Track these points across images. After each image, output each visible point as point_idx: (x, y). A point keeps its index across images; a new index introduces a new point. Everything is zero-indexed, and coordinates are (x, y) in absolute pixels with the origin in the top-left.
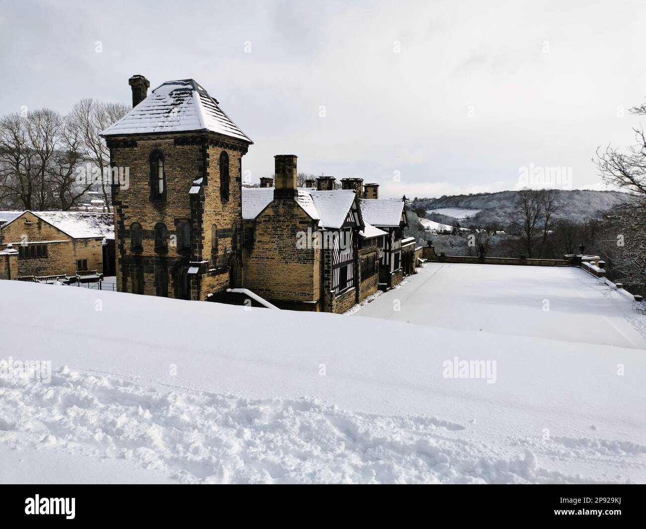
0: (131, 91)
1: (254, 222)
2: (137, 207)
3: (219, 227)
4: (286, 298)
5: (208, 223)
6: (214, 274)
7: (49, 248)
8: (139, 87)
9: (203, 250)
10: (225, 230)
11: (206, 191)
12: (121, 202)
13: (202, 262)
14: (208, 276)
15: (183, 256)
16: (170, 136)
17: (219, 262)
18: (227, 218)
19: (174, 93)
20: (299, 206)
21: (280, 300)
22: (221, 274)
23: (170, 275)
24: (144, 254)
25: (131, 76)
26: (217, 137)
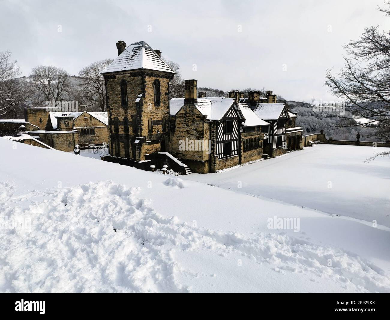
0: (117, 49)
1: (175, 117)
2: (116, 109)
3: (153, 119)
4: (190, 158)
5: (146, 117)
6: (149, 144)
7: (95, 130)
8: (121, 47)
9: (142, 131)
10: (157, 121)
11: (145, 101)
12: (110, 106)
13: (141, 137)
14: (146, 144)
15: (135, 134)
16: (128, 72)
17: (154, 138)
18: (159, 115)
19: (134, 49)
20: (196, 108)
21: (187, 159)
22: (155, 144)
23: (130, 144)
24: (120, 133)
25: (117, 42)
26: (151, 71)
